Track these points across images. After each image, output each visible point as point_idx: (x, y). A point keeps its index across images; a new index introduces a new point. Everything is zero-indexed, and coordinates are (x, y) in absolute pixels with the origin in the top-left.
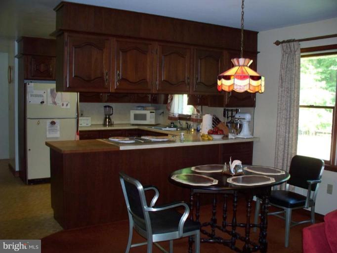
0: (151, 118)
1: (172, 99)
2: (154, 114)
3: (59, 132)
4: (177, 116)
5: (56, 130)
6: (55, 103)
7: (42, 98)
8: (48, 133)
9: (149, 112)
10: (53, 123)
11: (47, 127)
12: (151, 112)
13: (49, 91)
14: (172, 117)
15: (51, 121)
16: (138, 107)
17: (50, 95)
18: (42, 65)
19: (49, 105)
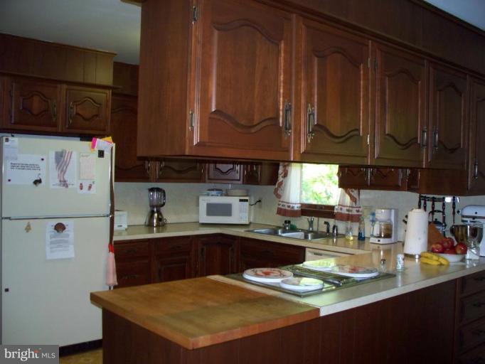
0: (241, 211)
1: (286, 175)
2: (247, 203)
3: (71, 247)
4: (296, 207)
5: (67, 242)
6: (64, 183)
7: (38, 172)
8: (48, 249)
9: (237, 199)
10: (60, 228)
11: (48, 236)
12: (241, 200)
13: (52, 155)
14: (285, 211)
15: (55, 222)
16: (213, 190)
17: (55, 165)
18: (36, 99)
19: (52, 187)
